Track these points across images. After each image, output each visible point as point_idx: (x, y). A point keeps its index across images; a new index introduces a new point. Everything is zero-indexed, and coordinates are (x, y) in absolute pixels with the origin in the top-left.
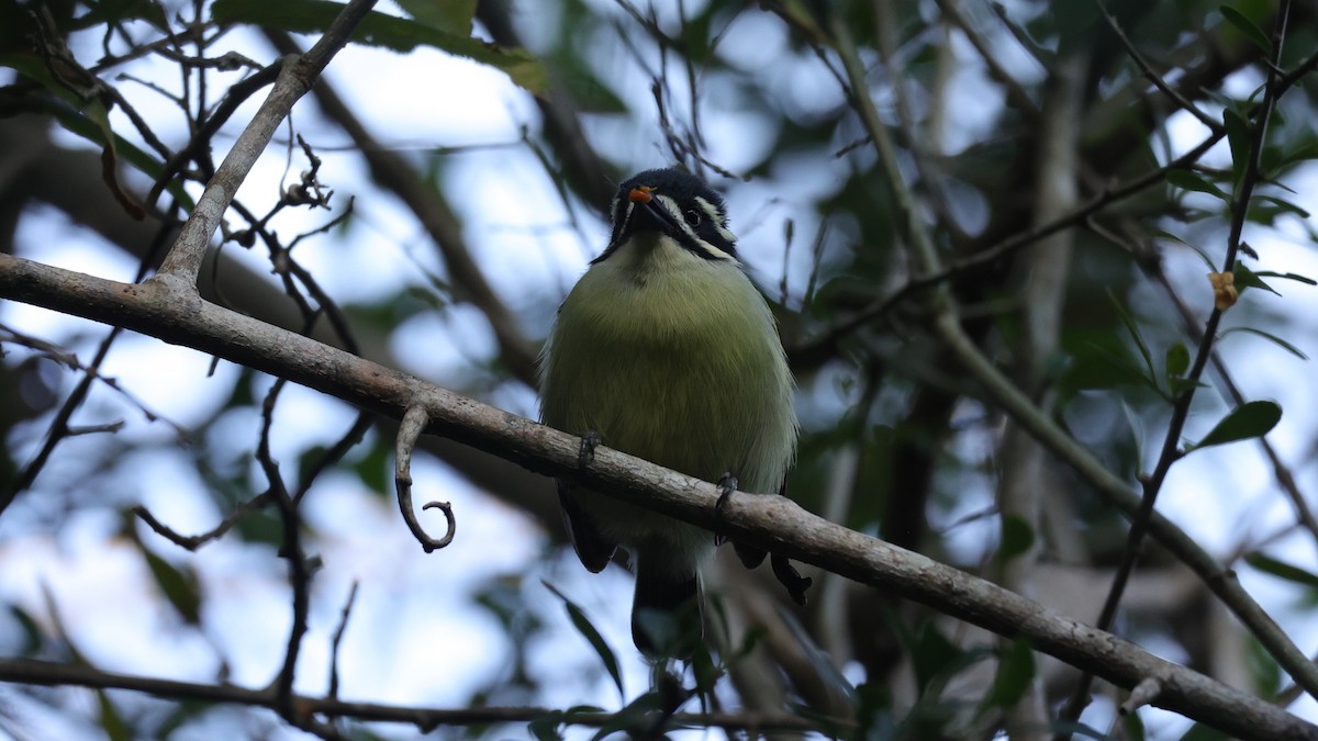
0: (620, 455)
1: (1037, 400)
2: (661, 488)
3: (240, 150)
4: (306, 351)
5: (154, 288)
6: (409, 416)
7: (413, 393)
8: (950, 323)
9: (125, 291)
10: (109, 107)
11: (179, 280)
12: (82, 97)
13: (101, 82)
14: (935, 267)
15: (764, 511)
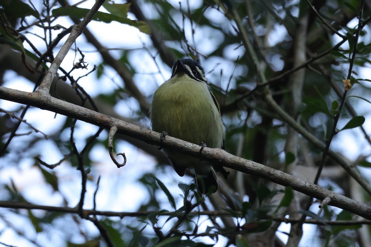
0: (173, 138)
1: (296, 119)
2: (185, 147)
3: (61, 53)
4: (82, 111)
5: (37, 93)
6: (112, 128)
7: (113, 122)
8: (270, 97)
9: (29, 95)
10: (23, 41)
11: (44, 91)
12: (15, 39)
13: (21, 34)
14: (265, 81)
15: (215, 153)
